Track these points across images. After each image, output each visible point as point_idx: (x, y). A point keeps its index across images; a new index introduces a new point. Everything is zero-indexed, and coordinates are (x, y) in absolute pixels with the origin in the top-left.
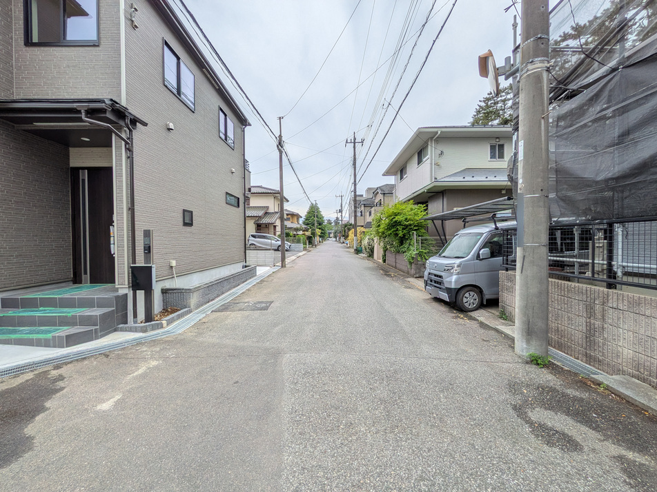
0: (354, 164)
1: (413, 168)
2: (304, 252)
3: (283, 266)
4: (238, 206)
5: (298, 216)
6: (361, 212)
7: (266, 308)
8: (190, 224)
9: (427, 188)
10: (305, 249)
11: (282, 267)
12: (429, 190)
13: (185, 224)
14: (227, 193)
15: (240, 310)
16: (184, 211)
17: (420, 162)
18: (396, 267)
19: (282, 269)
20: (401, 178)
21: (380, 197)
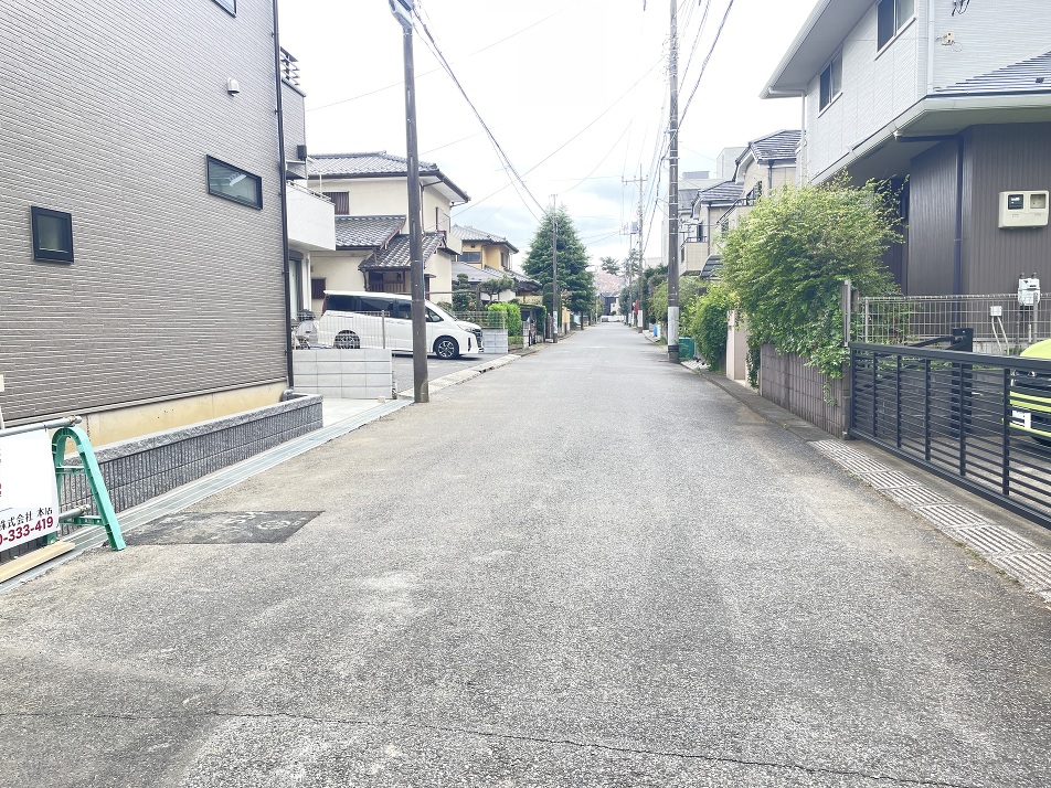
0: (674, 67)
1: (862, 62)
2: (511, 357)
3: (421, 396)
4: (259, 205)
5: (506, 248)
6: (700, 228)
7: (280, 537)
8: (65, 257)
9: (901, 123)
10: (515, 347)
11: (417, 400)
12: (906, 129)
13: (41, 256)
14: (210, 159)
15: (198, 540)
16: (36, 213)
17: (885, 36)
18: (786, 405)
19: (417, 406)
20: (823, 103)
21: (759, 172)
